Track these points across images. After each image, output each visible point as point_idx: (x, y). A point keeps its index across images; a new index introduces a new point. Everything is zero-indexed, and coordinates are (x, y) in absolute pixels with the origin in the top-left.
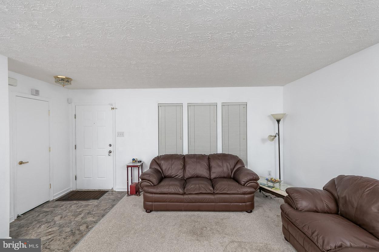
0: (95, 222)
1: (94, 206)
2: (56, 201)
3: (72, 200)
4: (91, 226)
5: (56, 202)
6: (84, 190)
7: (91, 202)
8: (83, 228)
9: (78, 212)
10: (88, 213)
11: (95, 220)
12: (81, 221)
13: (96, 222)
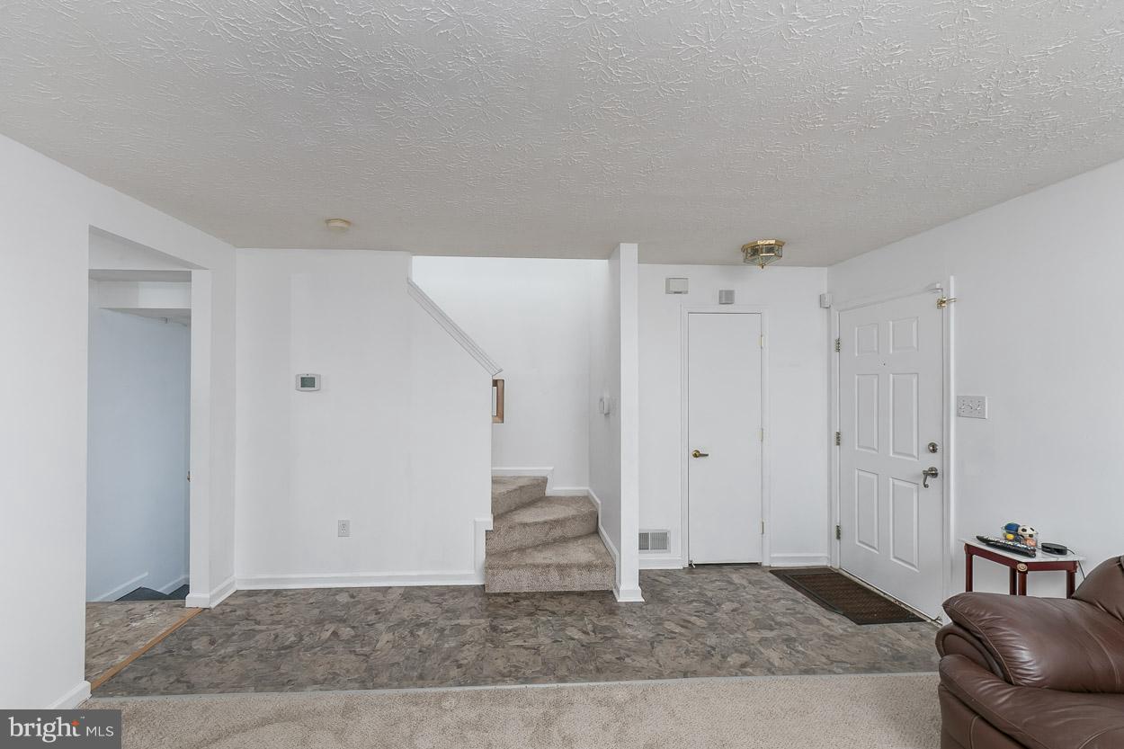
0: (769, 670)
1: (825, 634)
2: (770, 571)
3: (797, 588)
4: (751, 671)
5: (771, 575)
6: (857, 580)
7: (830, 620)
8: (735, 659)
9: (773, 620)
10: (789, 641)
11: (776, 664)
12: (753, 644)
13: (771, 670)
